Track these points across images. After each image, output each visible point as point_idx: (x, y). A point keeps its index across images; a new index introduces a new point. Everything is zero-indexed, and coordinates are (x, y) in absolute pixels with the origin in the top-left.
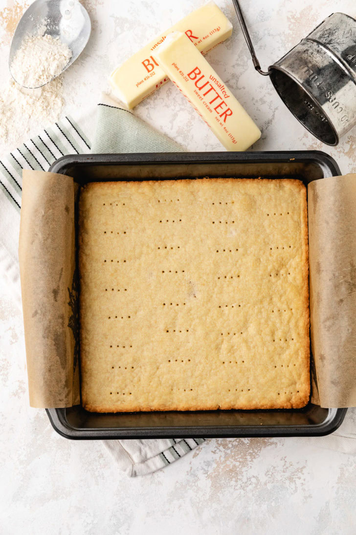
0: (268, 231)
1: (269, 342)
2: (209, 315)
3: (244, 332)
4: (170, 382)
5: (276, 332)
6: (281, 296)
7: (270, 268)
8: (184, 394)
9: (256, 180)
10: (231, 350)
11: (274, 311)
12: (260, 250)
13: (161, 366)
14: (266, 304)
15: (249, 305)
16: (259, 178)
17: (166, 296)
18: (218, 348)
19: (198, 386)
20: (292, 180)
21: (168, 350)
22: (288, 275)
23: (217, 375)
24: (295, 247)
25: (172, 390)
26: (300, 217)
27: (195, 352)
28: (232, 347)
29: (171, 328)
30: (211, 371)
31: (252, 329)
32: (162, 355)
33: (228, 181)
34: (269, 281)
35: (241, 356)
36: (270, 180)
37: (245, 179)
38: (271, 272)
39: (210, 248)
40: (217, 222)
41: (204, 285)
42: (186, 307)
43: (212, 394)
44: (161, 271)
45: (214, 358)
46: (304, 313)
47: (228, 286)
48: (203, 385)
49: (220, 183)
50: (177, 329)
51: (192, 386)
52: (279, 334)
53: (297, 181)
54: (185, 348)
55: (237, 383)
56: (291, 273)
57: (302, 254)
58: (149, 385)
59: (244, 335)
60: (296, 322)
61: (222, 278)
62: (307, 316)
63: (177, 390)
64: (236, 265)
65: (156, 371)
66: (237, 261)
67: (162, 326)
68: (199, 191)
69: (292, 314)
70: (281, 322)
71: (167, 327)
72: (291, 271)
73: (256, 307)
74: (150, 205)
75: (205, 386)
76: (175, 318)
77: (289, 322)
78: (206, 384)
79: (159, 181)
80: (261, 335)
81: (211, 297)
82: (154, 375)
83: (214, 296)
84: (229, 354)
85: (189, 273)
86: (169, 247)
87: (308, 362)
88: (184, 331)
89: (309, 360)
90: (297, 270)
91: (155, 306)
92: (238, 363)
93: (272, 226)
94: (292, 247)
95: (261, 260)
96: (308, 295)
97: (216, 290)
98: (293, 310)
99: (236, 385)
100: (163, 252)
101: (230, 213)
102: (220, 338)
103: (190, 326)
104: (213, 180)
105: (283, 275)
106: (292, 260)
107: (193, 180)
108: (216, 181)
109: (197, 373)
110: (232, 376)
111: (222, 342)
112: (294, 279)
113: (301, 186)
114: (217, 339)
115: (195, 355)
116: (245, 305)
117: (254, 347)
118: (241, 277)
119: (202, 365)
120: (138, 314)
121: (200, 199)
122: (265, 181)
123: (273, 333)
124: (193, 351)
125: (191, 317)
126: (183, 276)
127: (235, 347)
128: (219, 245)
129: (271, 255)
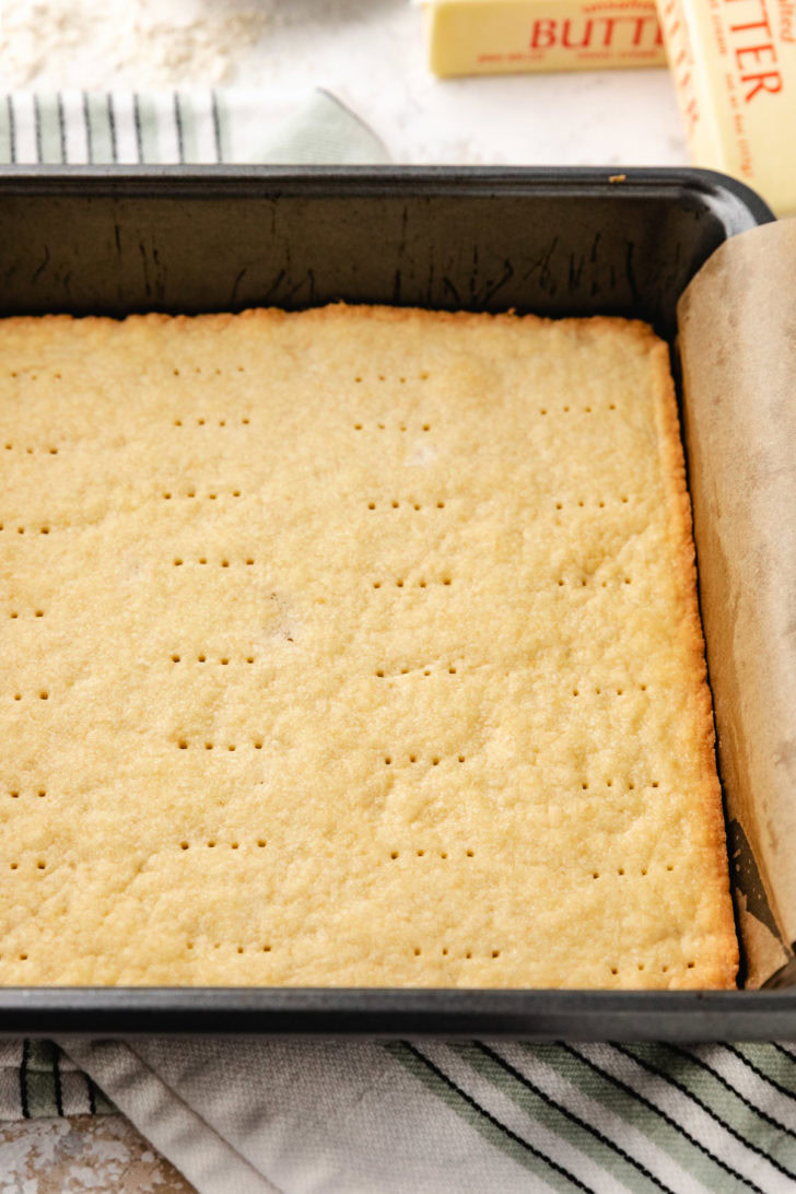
0: (545, 455)
1: (567, 789)
2: (341, 695)
3: (472, 755)
4: (183, 917)
5: (590, 758)
6: (603, 645)
7: (557, 557)
8: (236, 959)
9: (500, 318)
10: (421, 813)
11: (581, 691)
12: (522, 505)
13: (152, 860)
14: (547, 666)
15: (487, 667)
16: (511, 311)
17: (183, 632)
18: (373, 802)
19: (292, 935)
20: (620, 321)
21: (181, 802)
22: (624, 585)
23: (367, 897)
24: (639, 500)
25: (190, 946)
26: (651, 419)
27: (283, 814)
28: (428, 802)
29: (197, 732)
30: (343, 880)
31: (500, 746)
32: (159, 820)
33: (407, 317)
34: (557, 598)
35: (462, 832)
36: (547, 320)
37: (462, 314)
38: (561, 569)
39: (345, 496)
40: (369, 427)
41: (322, 602)
42: (255, 669)
43: (348, 961)
44: (171, 559)
45: (356, 837)
46: (691, 699)
47: (410, 607)
48: (313, 931)
49: (380, 320)
50: (220, 737)
51: (269, 932)
52: (602, 762)
53: (637, 324)
54: (249, 799)
55: (450, 924)
56: (634, 577)
57: (668, 521)
58: (101, 924)
59: (471, 764)
60: (665, 727)
61: (388, 588)
62: (703, 705)
63: (211, 947)
64: (437, 547)
65: (131, 879)
66: (442, 537)
67: (163, 724)
68: (309, 345)
69: (648, 701)
70: (610, 727)
71: (180, 729)
72: (633, 569)
73: (513, 675)
74: (145, 380)
75: (321, 936)
76: (213, 702)
77: (636, 723)
78: (326, 926)
79: (181, 318)
80: (534, 764)
81: (350, 639)
82: (122, 890)
83: (360, 636)
84: (414, 826)
85: (269, 567)
86: (201, 494)
87: (719, 858)
88: (245, 746)
89: (723, 851)
90: (655, 569)
91: (141, 661)
92: (450, 857)
93: (557, 442)
94: (632, 498)
95: (526, 535)
96: (700, 642)
97: (365, 618)
98: (650, 690)
99: (442, 933)
100: (180, 504)
101: (415, 404)
102: (382, 771)
103: (269, 728)
104: (360, 310)
105: (604, 585)
106: (634, 537)
107: (295, 315)
108: (368, 316)
109: (291, 886)
110: (427, 897)
111: (390, 786)
112: (647, 594)
113: (650, 339)
114: (370, 773)
115: (285, 823)
116: (471, 668)
117: (510, 805)
118: (455, 584)
119: (310, 860)
120: (76, 687)
121: (315, 367)
122: (530, 322)
123: (579, 758)
124: (278, 810)
125: (273, 700)
126: (250, 574)
127: (439, 805)
128: (376, 486)
129: (558, 523)
